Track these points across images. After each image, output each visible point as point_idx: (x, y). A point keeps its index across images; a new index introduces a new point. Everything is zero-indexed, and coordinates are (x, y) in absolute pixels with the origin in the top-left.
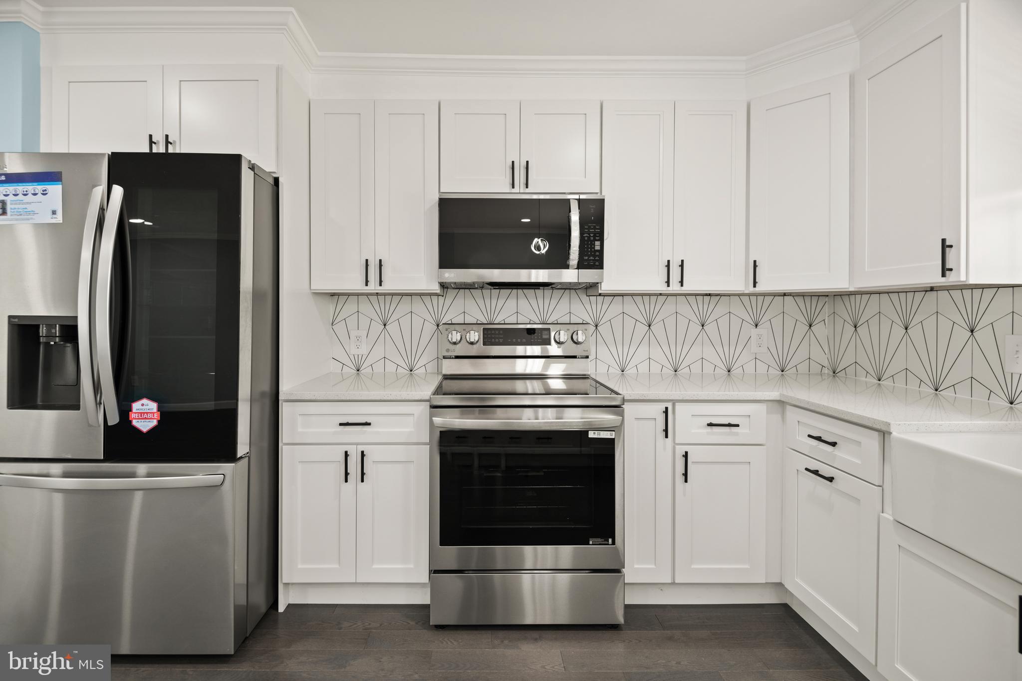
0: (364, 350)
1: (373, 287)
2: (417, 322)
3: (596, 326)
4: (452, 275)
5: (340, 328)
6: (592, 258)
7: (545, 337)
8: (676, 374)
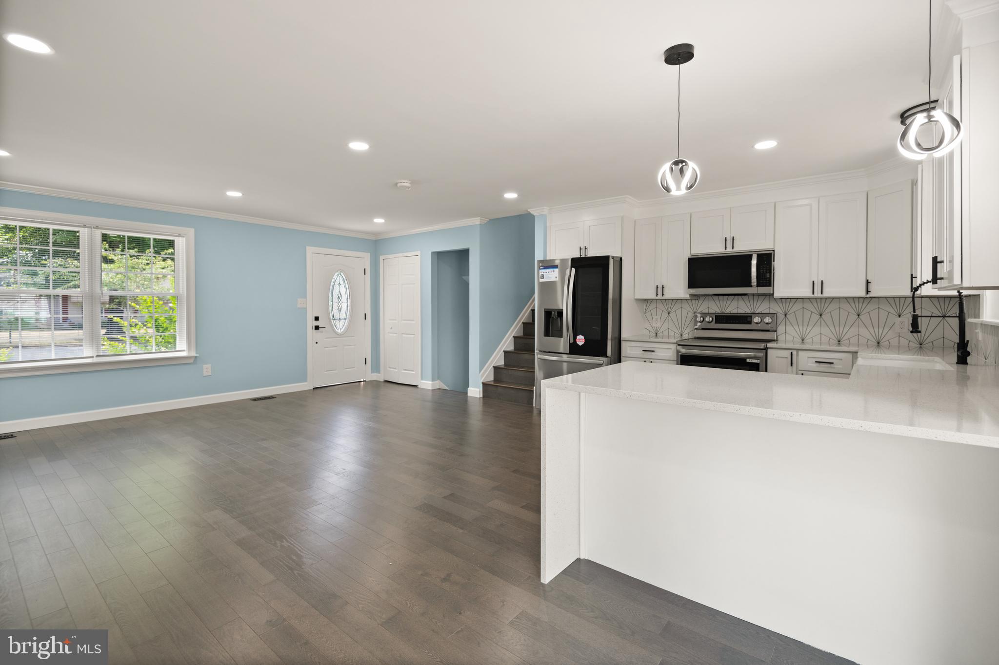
0: (659, 325)
1: (660, 297)
2: (685, 312)
3: (786, 315)
4: (694, 291)
5: (648, 315)
6: (765, 281)
7: (749, 320)
8: (839, 344)
